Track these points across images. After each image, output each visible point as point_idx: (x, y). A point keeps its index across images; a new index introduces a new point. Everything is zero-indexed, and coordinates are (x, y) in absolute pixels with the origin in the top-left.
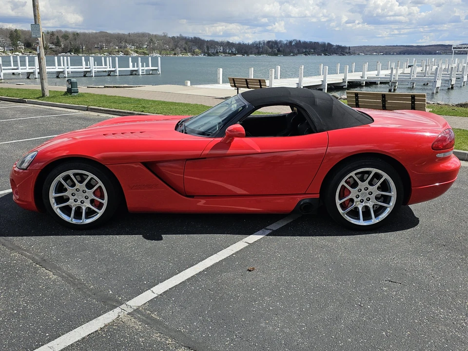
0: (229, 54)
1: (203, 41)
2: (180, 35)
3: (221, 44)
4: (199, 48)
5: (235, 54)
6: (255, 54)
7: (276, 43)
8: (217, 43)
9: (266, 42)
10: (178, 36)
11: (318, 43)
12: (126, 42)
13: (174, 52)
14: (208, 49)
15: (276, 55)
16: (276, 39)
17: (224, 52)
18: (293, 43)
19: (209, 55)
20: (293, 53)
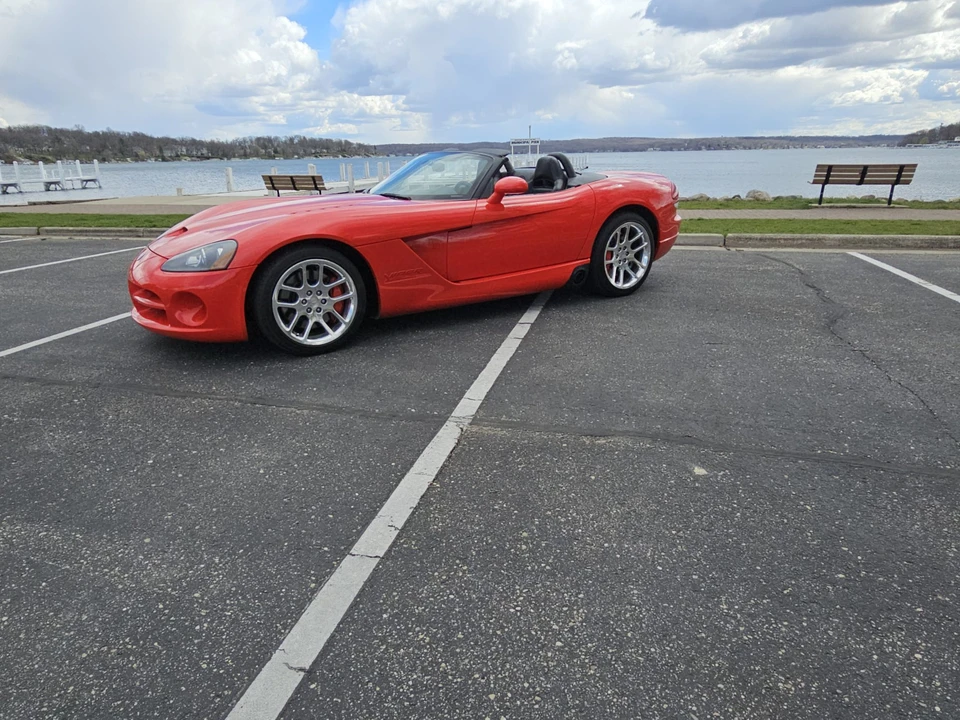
0: (198, 157)
1: (152, 139)
2: (108, 128)
3: (183, 143)
4: (145, 149)
5: (208, 158)
6: (240, 157)
7: (269, 140)
8: (174, 141)
9: (254, 139)
10: (105, 130)
11: (331, 141)
12: (7, 142)
13: (101, 157)
14: (161, 150)
15: (273, 157)
16: (269, 135)
17: (191, 156)
18: (296, 141)
19: (164, 160)
20: (298, 154)
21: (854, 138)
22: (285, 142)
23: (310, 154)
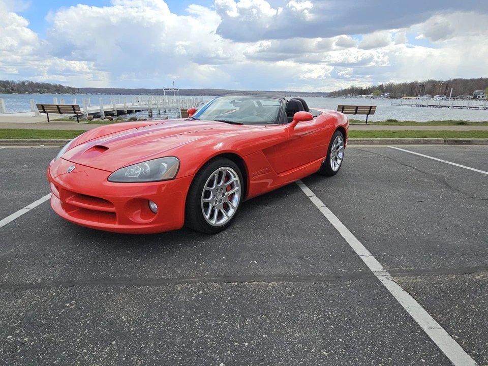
15: (11, 93)
18: (26, 84)
20: (28, 91)
21: (311, 93)
22: (19, 84)
23: (37, 92)
